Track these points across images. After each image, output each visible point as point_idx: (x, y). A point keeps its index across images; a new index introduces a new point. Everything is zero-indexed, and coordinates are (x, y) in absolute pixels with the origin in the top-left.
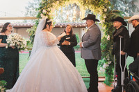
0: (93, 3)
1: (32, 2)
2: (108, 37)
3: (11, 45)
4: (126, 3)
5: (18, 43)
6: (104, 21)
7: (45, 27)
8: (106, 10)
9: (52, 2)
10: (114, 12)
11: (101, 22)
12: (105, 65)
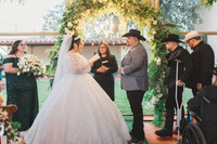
0: (137, 12)
2: (159, 61)
5: (34, 68)
6: (153, 38)
7: (72, 48)
8: (155, 22)
9: (80, 11)
10: (167, 25)
11: (149, 39)
12: (153, 99)
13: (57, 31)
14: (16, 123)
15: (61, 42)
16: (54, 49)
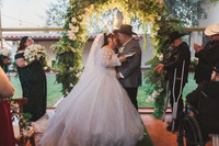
1: (55, 2)
3: (31, 60)
4: (188, 4)
6: (156, 34)
11: (152, 36)
12: (155, 94)
13: (62, 27)
14: (27, 114)
15: (66, 38)
16: (59, 44)
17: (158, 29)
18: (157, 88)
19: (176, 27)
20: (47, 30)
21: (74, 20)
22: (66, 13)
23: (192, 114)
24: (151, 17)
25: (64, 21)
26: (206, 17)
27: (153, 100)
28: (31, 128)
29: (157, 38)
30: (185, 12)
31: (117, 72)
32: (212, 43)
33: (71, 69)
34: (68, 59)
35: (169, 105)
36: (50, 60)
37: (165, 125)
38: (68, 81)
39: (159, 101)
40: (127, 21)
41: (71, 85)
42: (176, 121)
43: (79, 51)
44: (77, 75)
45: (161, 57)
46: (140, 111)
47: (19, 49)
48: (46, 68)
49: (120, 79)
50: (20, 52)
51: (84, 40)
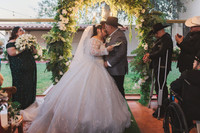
0: (127, 1)
3: (22, 49)
6: (141, 25)
11: (137, 27)
12: (141, 81)
13: (53, 18)
14: (16, 103)
15: (57, 28)
16: (50, 34)
17: (142, 20)
18: (142, 76)
19: (159, 19)
20: (39, 21)
21: (64, 12)
22: (57, 5)
23: (176, 101)
24: (136, 10)
25: (55, 13)
26: (185, 10)
27: (140, 87)
28: (19, 117)
29: (142, 29)
30: (166, 6)
31: (105, 61)
32: (192, 34)
33: (61, 57)
34: (58, 47)
35: (154, 92)
36: (41, 49)
37: (151, 112)
38: (57, 69)
39: (145, 88)
40: (113, 13)
41: (61, 73)
42: (161, 107)
43: (69, 41)
44: (67, 64)
45: (146, 46)
46: (127, 98)
47: (11, 39)
48: (36, 57)
49: (107, 68)
50: (12, 41)
51: (74, 31)
